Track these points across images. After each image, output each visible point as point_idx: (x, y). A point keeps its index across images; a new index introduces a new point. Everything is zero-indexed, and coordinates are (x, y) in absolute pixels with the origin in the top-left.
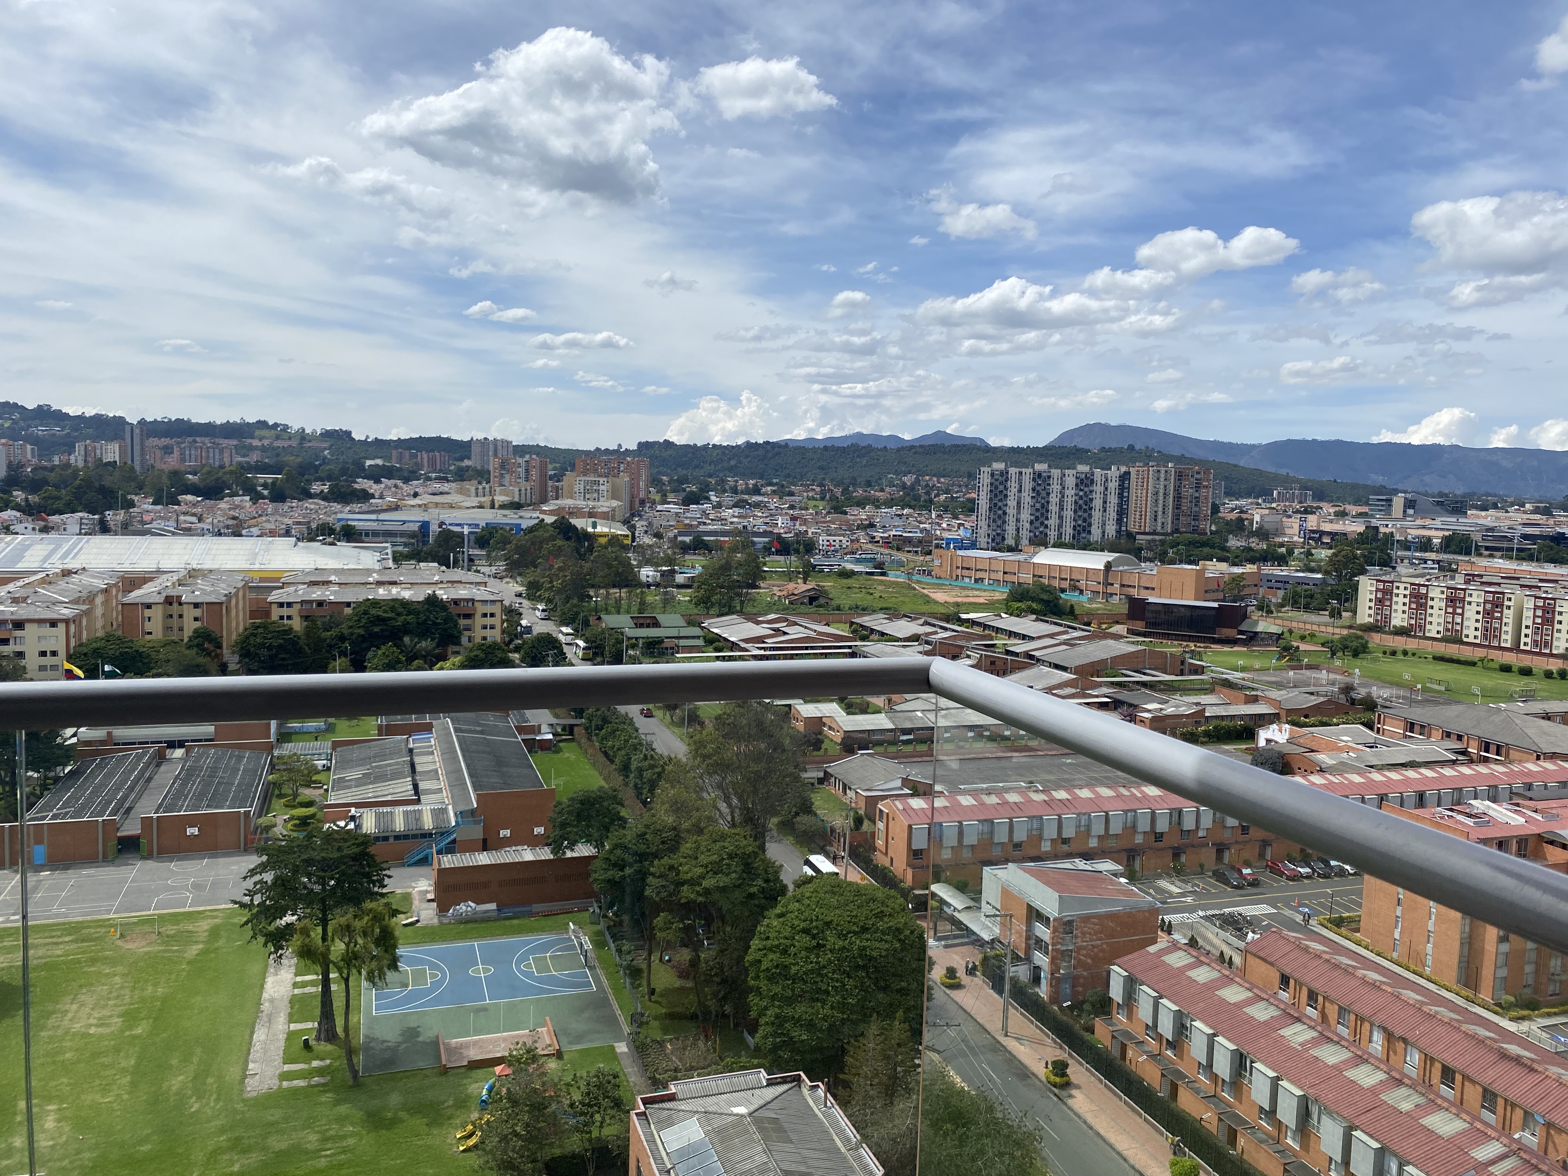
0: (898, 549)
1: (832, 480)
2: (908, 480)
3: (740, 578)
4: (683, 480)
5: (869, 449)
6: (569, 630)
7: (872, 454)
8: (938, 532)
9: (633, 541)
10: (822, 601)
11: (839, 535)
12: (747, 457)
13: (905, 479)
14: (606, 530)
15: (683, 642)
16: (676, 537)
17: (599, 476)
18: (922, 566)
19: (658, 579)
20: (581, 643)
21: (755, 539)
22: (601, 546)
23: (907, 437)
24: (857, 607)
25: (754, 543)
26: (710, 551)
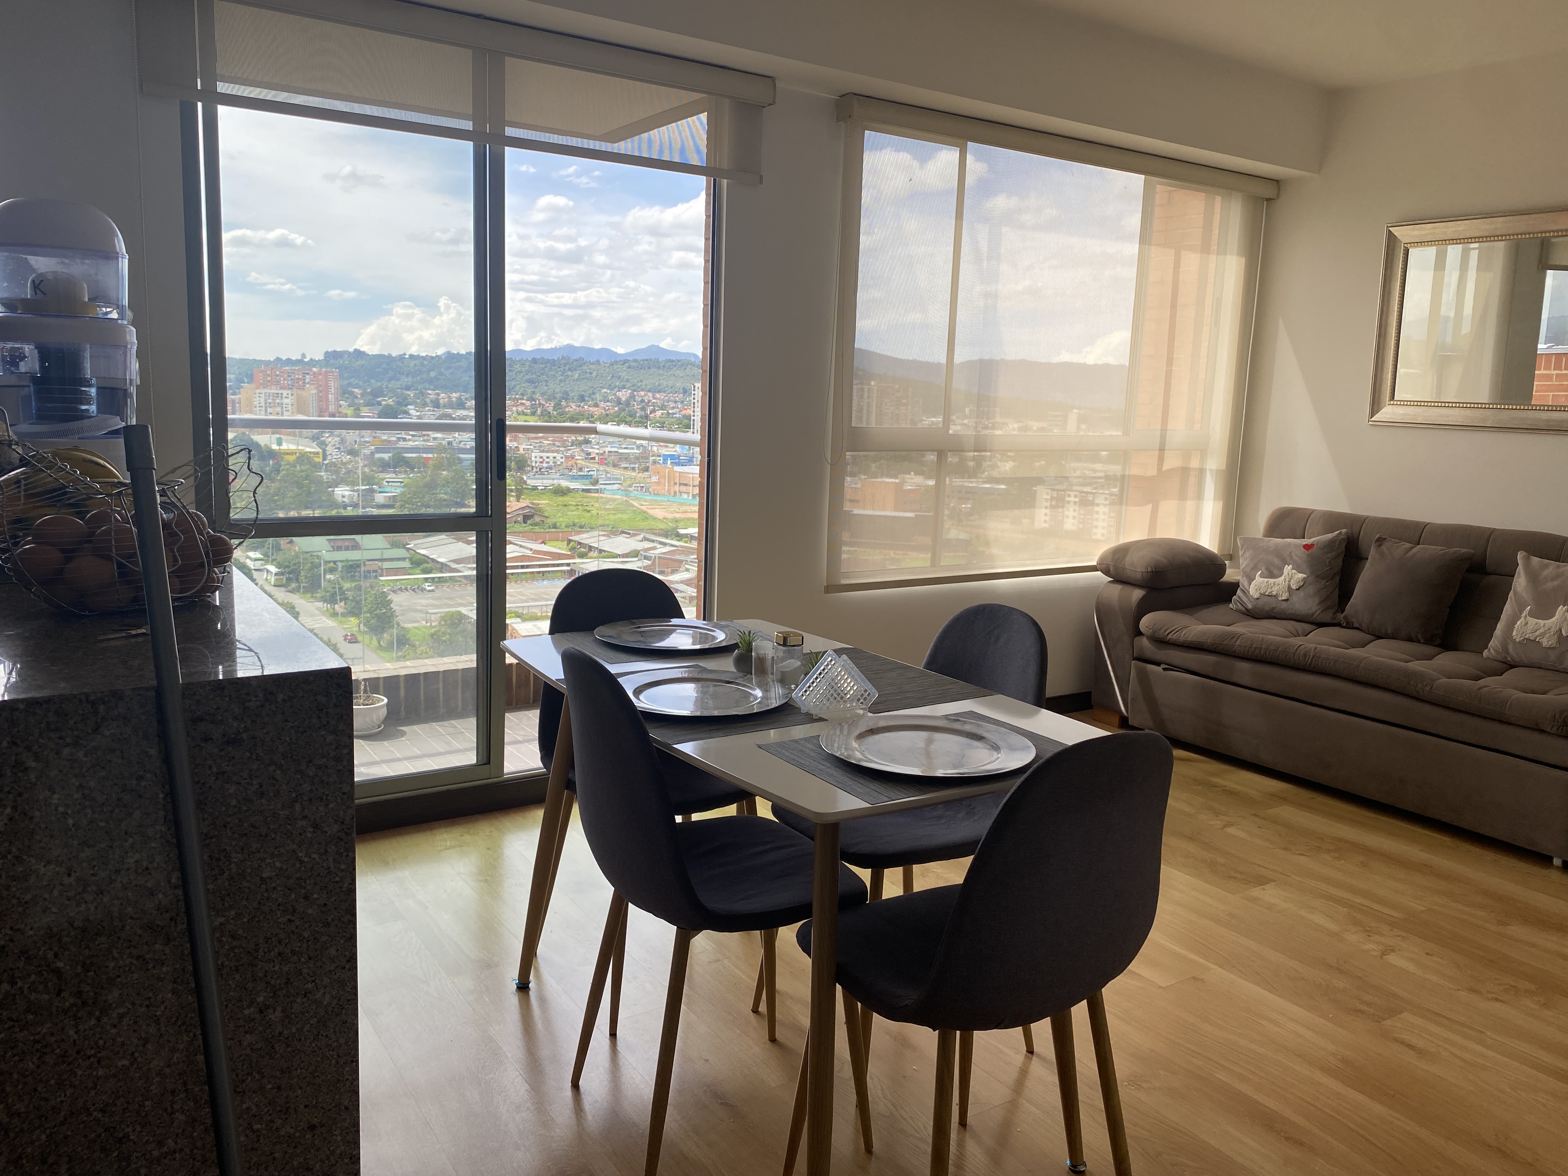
0: (615, 466)
1: (543, 394)
2: (623, 395)
3: (446, 497)
4: (378, 393)
5: (580, 363)
6: (258, 555)
7: (585, 367)
8: (655, 449)
9: (324, 459)
10: (537, 519)
11: (553, 452)
12: (448, 368)
13: (619, 394)
14: (293, 447)
15: (386, 565)
16: (372, 454)
17: (281, 388)
18: (639, 483)
19: (355, 499)
20: (273, 569)
21: (462, 456)
22: (289, 464)
23: (620, 351)
24: (574, 525)
25: (461, 460)
26: (412, 469)
